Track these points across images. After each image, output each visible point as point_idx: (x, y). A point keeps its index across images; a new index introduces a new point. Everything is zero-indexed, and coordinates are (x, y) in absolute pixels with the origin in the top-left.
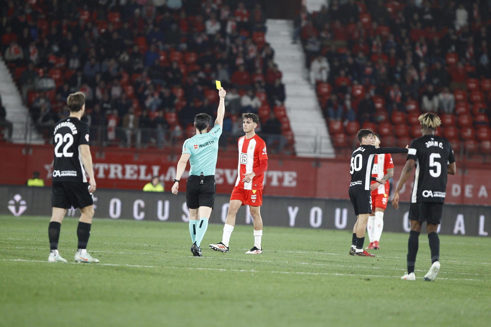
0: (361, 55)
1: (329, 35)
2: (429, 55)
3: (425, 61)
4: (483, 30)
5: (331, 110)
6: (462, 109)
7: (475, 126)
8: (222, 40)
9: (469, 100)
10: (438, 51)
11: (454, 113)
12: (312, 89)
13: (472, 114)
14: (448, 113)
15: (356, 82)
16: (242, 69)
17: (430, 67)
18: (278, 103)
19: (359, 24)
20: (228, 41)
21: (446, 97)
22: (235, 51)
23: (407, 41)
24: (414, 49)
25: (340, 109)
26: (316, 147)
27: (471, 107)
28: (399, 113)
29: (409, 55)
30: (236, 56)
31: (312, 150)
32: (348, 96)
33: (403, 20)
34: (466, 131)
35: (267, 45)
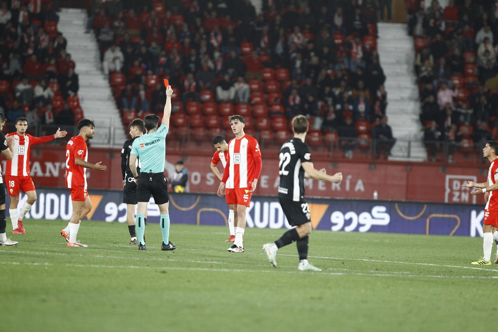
0: (154, 44)
1: (122, 24)
2: (224, 44)
3: (220, 51)
4: (278, 18)
5: (125, 101)
6: (258, 99)
7: (270, 116)
8: (13, 30)
9: (264, 90)
10: (232, 40)
11: (250, 103)
12: (105, 79)
13: (268, 104)
14: (244, 103)
15: (150, 72)
16: (34, 58)
17: (225, 56)
18: (71, 94)
19: (153, 13)
20: (19, 30)
21: (241, 87)
22: (26, 40)
23: (202, 30)
24: (208, 39)
25: (135, 100)
26: (110, 138)
27: (266, 96)
28: (194, 103)
29: (203, 44)
30: (28, 46)
31: (106, 141)
32: (141, 86)
33: (198, 9)
34: (261, 122)
35: (60, 34)
